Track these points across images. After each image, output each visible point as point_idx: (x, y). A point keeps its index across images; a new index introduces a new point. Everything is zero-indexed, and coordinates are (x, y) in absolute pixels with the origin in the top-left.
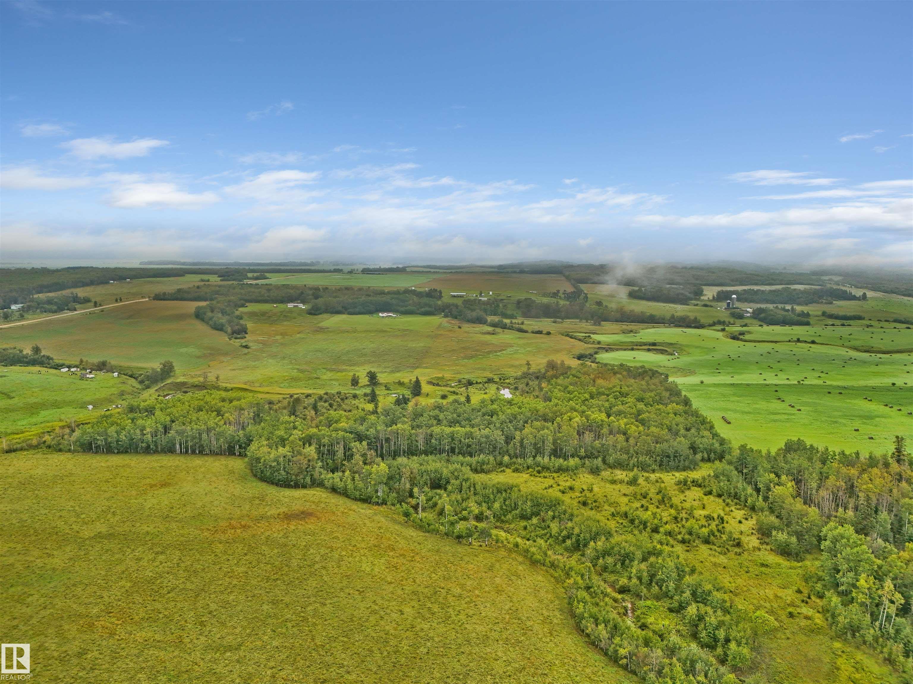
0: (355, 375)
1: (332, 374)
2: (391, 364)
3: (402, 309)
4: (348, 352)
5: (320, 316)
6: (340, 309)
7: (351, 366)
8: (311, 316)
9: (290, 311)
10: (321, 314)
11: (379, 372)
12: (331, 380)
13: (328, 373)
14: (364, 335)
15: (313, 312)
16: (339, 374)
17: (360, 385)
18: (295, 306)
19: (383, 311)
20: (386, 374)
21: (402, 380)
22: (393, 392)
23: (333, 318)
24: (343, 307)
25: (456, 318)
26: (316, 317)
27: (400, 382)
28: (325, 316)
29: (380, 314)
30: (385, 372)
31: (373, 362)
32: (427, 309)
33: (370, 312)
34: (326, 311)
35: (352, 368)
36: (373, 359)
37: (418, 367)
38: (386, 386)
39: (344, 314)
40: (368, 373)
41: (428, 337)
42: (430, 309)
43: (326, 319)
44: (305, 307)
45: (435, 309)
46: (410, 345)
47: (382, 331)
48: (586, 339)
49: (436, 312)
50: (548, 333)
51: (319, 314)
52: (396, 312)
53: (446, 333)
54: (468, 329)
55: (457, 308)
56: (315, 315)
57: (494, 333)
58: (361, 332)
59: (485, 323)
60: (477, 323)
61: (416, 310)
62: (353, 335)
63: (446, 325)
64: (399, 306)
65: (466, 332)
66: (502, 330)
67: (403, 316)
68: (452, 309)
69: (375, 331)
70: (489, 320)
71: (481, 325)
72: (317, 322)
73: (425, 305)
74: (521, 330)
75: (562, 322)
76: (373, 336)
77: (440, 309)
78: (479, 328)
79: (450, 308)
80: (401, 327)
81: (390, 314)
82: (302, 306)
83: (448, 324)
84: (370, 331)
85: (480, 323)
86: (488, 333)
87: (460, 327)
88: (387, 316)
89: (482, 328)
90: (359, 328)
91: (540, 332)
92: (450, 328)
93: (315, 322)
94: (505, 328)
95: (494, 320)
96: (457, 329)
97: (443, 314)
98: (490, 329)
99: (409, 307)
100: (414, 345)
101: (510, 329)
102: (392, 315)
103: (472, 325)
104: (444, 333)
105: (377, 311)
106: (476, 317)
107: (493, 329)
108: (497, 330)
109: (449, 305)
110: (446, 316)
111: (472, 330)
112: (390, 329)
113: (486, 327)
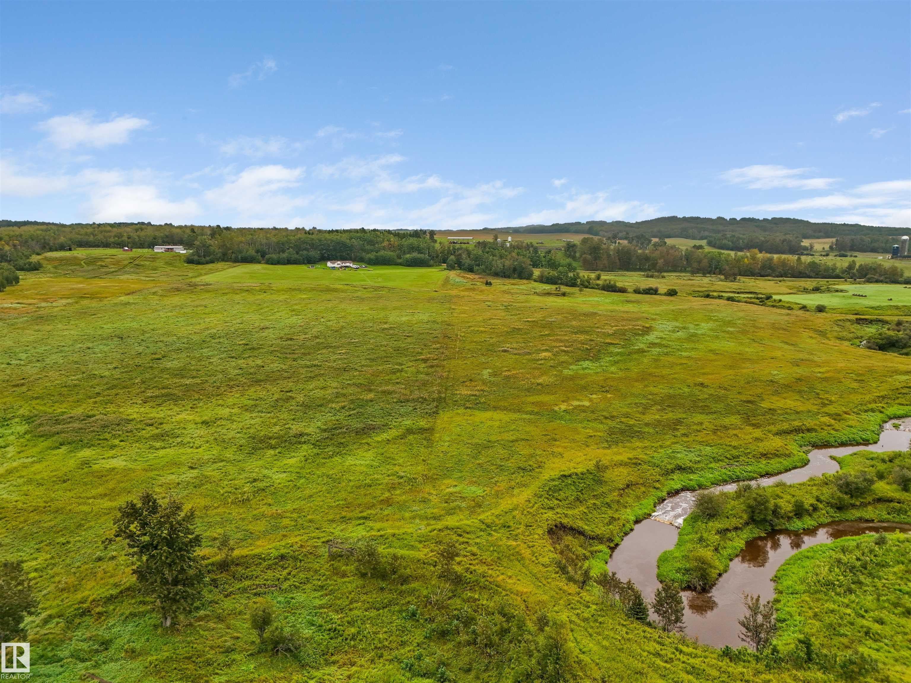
3: (372, 256)
5: (210, 266)
6: (252, 252)
8: (191, 266)
9: (155, 257)
10: (212, 262)
14: (282, 298)
15: (196, 258)
18: (168, 250)
19: (333, 259)
23: (231, 270)
24: (257, 252)
25: (471, 270)
26: (200, 267)
28: (219, 265)
29: (329, 264)
32: (415, 255)
33: (310, 261)
34: (224, 258)
37: (440, 404)
39: (260, 263)
41: (430, 300)
42: (422, 256)
43: (217, 270)
44: (185, 252)
45: (429, 256)
46: (394, 317)
47: (329, 290)
48: (769, 303)
49: (432, 262)
50: (672, 293)
51: (207, 263)
52: (358, 261)
53: (466, 293)
54: (506, 287)
55: (469, 253)
56: (199, 263)
57: (564, 294)
58: (278, 291)
59: (529, 277)
60: (514, 278)
61: (395, 258)
62: (260, 297)
63: (458, 279)
64: (364, 250)
65: (504, 292)
66: (575, 290)
67: (371, 268)
68: (460, 255)
69: (313, 289)
70: (537, 272)
71: (525, 281)
72: (196, 274)
73: (412, 248)
74: (611, 288)
75: (663, 277)
76: (304, 299)
77: (437, 257)
78: (524, 286)
79: (457, 253)
80: (370, 283)
81: (348, 264)
82: (181, 250)
83: (461, 279)
84: (299, 290)
85: (521, 277)
86: (549, 294)
87: (488, 284)
88: (341, 267)
89: (530, 286)
90: (277, 284)
91: (652, 291)
92: (469, 285)
93: (191, 275)
94: (574, 285)
95: (546, 273)
96: (484, 287)
97: (444, 266)
98: (547, 287)
99: (382, 253)
100: (404, 319)
101: (587, 287)
102: (351, 265)
103: (507, 281)
104: (462, 293)
105: (324, 259)
106: (512, 266)
107: (554, 287)
108: (564, 289)
109: (454, 249)
110: (451, 268)
111: (514, 288)
112: (346, 287)
113: (536, 284)
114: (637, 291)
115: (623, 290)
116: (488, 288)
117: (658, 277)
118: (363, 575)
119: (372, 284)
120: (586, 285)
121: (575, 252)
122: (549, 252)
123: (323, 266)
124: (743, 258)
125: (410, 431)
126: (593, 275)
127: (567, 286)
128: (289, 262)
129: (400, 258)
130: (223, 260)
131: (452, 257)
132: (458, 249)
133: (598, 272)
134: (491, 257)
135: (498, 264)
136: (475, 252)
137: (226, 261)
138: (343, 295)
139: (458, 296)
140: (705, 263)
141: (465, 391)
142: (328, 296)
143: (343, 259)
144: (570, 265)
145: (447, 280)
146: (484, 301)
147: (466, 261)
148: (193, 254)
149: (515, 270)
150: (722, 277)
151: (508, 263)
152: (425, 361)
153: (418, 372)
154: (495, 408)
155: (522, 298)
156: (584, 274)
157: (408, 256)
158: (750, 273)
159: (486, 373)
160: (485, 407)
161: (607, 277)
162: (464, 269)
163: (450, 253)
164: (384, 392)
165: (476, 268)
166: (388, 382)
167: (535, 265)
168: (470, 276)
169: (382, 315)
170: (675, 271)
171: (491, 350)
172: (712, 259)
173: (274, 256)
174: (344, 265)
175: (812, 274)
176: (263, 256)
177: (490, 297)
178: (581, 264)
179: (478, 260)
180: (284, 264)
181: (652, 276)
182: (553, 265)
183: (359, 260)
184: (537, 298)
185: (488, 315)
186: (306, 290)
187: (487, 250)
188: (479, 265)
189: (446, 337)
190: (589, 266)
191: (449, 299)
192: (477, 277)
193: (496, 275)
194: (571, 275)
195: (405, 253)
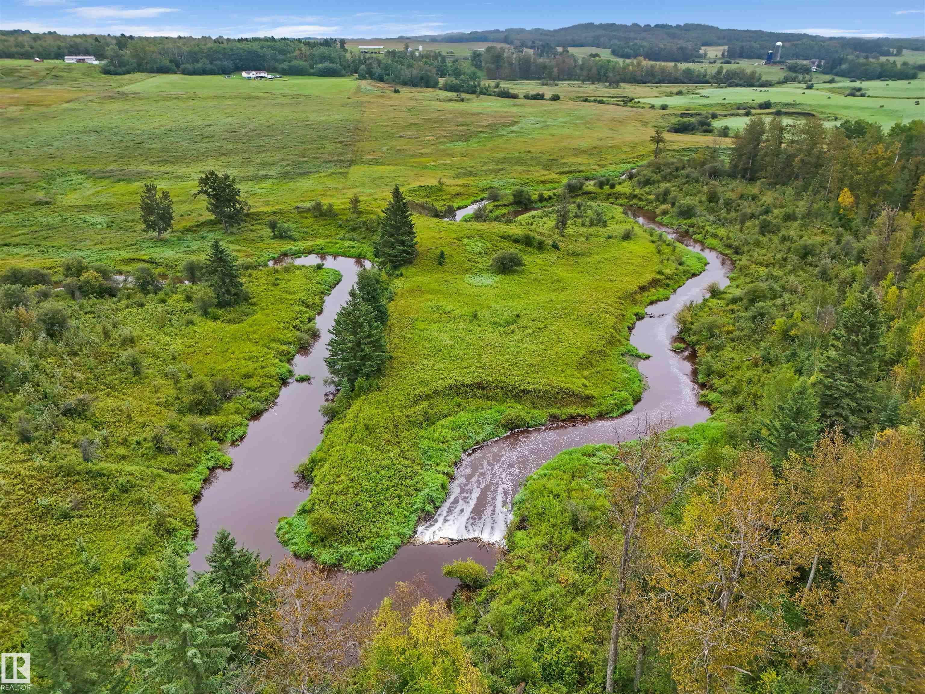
0: (150, 189)
1: (101, 185)
2: (277, 156)
3: (285, 66)
4: (168, 133)
5: (127, 76)
6: (166, 62)
7: (166, 162)
8: (109, 77)
9: (69, 69)
10: (128, 72)
11: (247, 179)
12: (88, 208)
13: (88, 184)
14: (211, 104)
15: (112, 68)
16: (121, 187)
17: (178, 224)
18: (80, 60)
19: (248, 69)
20: (268, 184)
21: (325, 202)
22: (301, 245)
23: (151, 80)
24: (171, 61)
25: (381, 80)
26: (118, 77)
27: (318, 207)
28: (138, 76)
29: (244, 74)
30: (266, 177)
31: (230, 153)
32: (327, 64)
33: (225, 72)
34: (140, 68)
35: (169, 168)
36: (231, 146)
37: (352, 163)
38: (273, 226)
39: (175, 73)
40: (203, 182)
41: (344, 105)
42: (334, 65)
43: (137, 81)
44: (97, 62)
45: (341, 65)
46: (313, 117)
47: (250, 98)
48: (630, 104)
49: (344, 72)
50: (556, 98)
51: (124, 74)
52: (272, 72)
53: (375, 100)
54: (412, 95)
55: (379, 62)
56: (116, 74)
57: (462, 100)
58: (205, 99)
59: (435, 85)
60: (421, 87)
61: (308, 67)
62: (188, 104)
63: (369, 88)
64: (277, 61)
65: (411, 99)
66: (473, 96)
67: (286, 78)
68: (371, 64)
69: (236, 97)
70: (441, 81)
71: (431, 89)
72: (118, 85)
73: (324, 58)
74: (505, 95)
75: (557, 85)
76: (230, 105)
77: (349, 66)
78: (429, 93)
79: (368, 62)
80: (287, 91)
81: (262, 75)
82: (92, 60)
83: (372, 88)
84: (224, 97)
85: (427, 86)
86: (450, 100)
87: (396, 91)
88: (257, 77)
89: (435, 93)
90: (201, 93)
91: (539, 97)
92: (379, 93)
93: (114, 85)
94: (473, 92)
95: (449, 82)
96: (393, 95)
97: (356, 75)
98: (450, 94)
99: (294, 63)
100: (323, 118)
101: (485, 94)
102: (266, 75)
103: (414, 89)
104: (372, 100)
105: (238, 69)
106: (419, 76)
107: (455, 94)
108: (464, 95)
109: (365, 58)
110: (362, 77)
111: (420, 96)
112: (267, 95)
113: (440, 92)
114: (527, 97)
115: (515, 97)
116: (396, 95)
117: (551, 85)
118: (316, 217)
119: (290, 92)
120: (485, 92)
121: (481, 62)
122: (456, 61)
123: (238, 77)
124: (629, 65)
125: (333, 173)
126: (493, 83)
127: (468, 93)
128: (204, 72)
129: (313, 68)
130: (139, 71)
131: (363, 67)
132: (369, 58)
133: (497, 81)
134: (399, 66)
135: (407, 73)
136: (384, 61)
137: (142, 72)
138: (264, 102)
139: (369, 102)
140: (594, 71)
141: (369, 157)
142: (252, 103)
143: (257, 69)
144: (474, 74)
145: (359, 88)
146: (391, 106)
147: (378, 71)
148: (106, 65)
149: (422, 78)
150: (607, 84)
151: (415, 72)
152: (341, 142)
153: (336, 148)
154: (388, 165)
155: (426, 103)
156: (486, 82)
157: (320, 65)
158: (634, 80)
159: (385, 149)
160: (382, 164)
161: (505, 85)
162: (375, 79)
163: (361, 62)
164: (314, 158)
165: (386, 77)
166: (317, 153)
167: (442, 75)
168: (381, 85)
169: (303, 116)
170: (569, 80)
171: (391, 136)
172: (602, 67)
173: (189, 66)
174: (258, 75)
175: (686, 80)
176: (178, 66)
177: (397, 103)
178: (484, 73)
179: (387, 69)
180: (200, 74)
181: (546, 84)
182: (457, 73)
183: (272, 70)
184: (439, 103)
185: (392, 115)
186: (230, 98)
187: (397, 59)
188: (389, 75)
189: (357, 129)
190: (491, 76)
191: (361, 104)
192: (387, 85)
193: (405, 83)
194: (471, 83)
195: (316, 63)
